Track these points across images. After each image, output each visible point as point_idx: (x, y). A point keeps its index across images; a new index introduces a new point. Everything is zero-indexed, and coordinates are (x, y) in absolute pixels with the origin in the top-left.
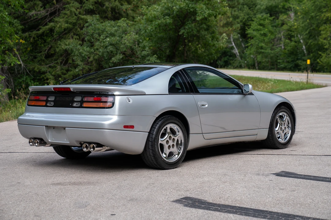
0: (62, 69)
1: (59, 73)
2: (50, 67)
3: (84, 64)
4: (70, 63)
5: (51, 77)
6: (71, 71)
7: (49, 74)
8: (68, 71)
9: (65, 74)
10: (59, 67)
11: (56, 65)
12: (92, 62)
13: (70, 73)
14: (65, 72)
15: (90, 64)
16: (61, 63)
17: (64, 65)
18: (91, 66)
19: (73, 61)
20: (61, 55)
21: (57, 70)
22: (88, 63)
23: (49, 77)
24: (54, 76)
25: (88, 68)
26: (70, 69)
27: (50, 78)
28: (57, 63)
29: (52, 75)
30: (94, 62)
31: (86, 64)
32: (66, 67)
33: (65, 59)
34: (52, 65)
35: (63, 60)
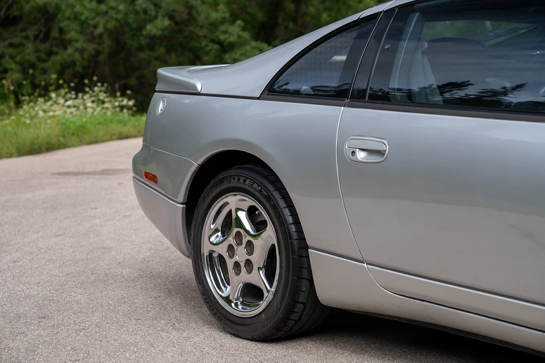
0: (37, 51)
1: (32, 58)
2: (11, 45)
3: (85, 42)
4: (55, 39)
5: (13, 66)
6: (57, 54)
7: (10, 61)
8: (50, 54)
9: (45, 61)
10: (30, 47)
11: (25, 42)
12: (101, 36)
13: (54, 59)
14: (43, 56)
15: (97, 41)
16: (36, 37)
17: (43, 41)
18: (99, 44)
19: (61, 31)
20: (35, 22)
21: (28, 51)
22: (92, 39)
23: (9, 67)
24: (21, 64)
25: (94, 49)
26: (55, 49)
27: (11, 69)
28: (27, 37)
29: (16, 63)
30: (105, 37)
31: (90, 41)
32: (45, 47)
33: (44, 30)
34: (16, 41)
35: (40, 32)
